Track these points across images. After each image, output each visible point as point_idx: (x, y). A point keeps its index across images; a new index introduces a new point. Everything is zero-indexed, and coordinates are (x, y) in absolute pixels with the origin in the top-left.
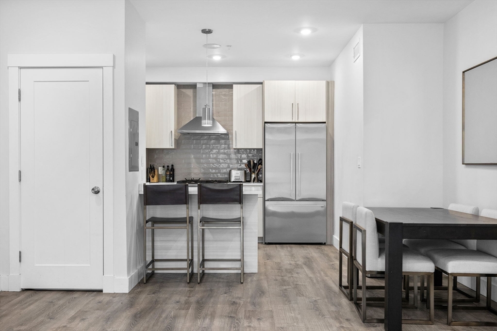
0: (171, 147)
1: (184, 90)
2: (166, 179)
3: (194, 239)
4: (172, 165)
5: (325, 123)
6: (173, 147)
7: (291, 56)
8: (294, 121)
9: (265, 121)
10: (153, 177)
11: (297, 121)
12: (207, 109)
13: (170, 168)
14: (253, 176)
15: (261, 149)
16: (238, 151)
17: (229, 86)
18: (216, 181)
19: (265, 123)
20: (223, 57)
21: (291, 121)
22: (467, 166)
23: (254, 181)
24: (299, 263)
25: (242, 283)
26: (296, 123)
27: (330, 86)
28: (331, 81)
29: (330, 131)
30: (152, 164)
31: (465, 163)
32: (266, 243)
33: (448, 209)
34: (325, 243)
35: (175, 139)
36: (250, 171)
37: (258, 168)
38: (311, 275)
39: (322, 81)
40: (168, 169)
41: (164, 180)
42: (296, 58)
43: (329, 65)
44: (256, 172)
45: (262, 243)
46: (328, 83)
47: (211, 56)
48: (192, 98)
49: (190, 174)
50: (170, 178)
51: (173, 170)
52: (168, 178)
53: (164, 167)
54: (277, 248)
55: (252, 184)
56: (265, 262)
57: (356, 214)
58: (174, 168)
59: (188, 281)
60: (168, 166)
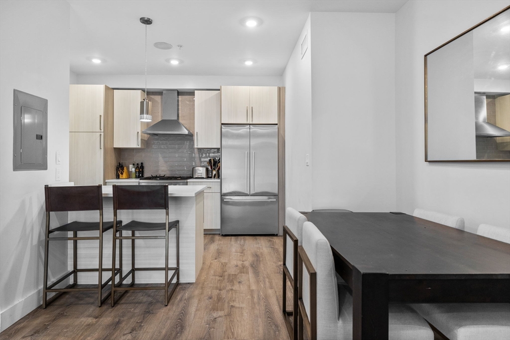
0: (138, 147)
1: (152, 97)
2: (136, 176)
3: (123, 246)
4: (142, 163)
5: (277, 124)
6: (140, 147)
7: (245, 61)
8: (248, 123)
9: (222, 123)
10: (122, 174)
11: (251, 123)
12: (145, 102)
13: (140, 166)
14: (214, 172)
15: (219, 148)
16: (200, 150)
17: (191, 93)
18: (180, 177)
19: (222, 124)
20: (181, 62)
21: (246, 122)
22: (431, 164)
23: (214, 178)
24: (247, 264)
25: (166, 306)
26: (250, 124)
27: (281, 91)
28: (283, 87)
29: (281, 132)
30: (121, 162)
31: (428, 160)
32: (222, 235)
33: (414, 215)
34: (277, 234)
35: (141, 139)
36: (211, 168)
37: (218, 166)
38: (254, 287)
39: (274, 87)
40: (138, 167)
41: (134, 176)
42: (249, 63)
43: (281, 73)
44: (216, 170)
45: (220, 234)
46: (279, 89)
47: (168, 60)
48: (160, 103)
49: (157, 171)
50: (139, 175)
51: (142, 167)
52: (137, 174)
53: (134, 165)
54: (231, 241)
55: (212, 180)
56: (211, 264)
57: (302, 230)
58: (144, 165)
59: (100, 305)
60: (138, 164)
